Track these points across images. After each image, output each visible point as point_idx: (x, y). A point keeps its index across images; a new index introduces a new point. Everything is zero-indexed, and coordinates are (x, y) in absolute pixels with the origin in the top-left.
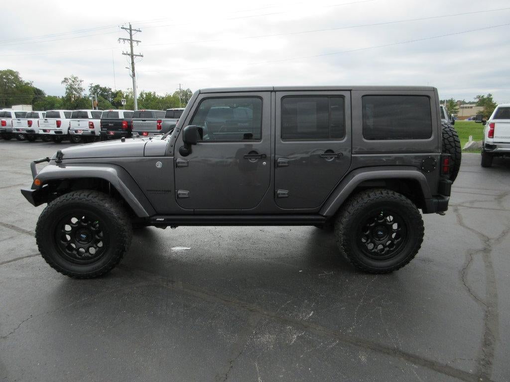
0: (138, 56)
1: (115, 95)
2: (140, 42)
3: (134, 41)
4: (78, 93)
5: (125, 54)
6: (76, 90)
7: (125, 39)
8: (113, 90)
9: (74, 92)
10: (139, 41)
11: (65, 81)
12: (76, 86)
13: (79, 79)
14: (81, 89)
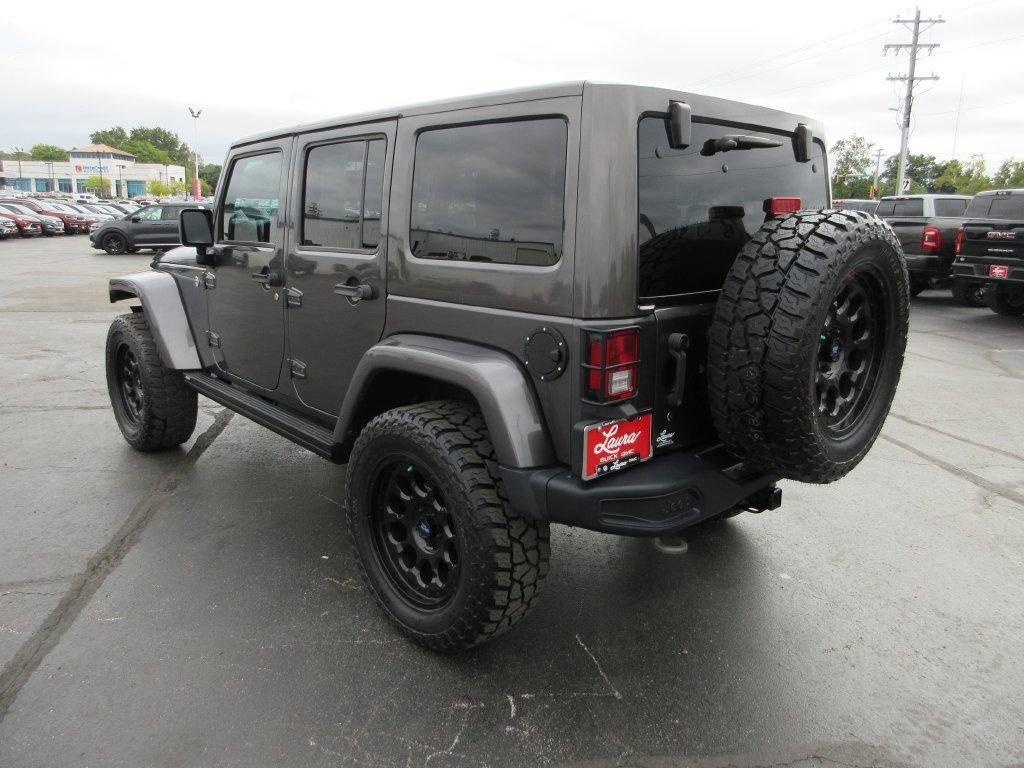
0: (929, 78)
1: (940, 171)
2: (938, 45)
3: (921, 46)
4: (859, 170)
5: (892, 79)
6: (856, 164)
7: (901, 46)
8: (937, 162)
9: (852, 169)
10: (935, 46)
11: (837, 148)
12: (857, 157)
13: (865, 142)
14: (867, 162)
